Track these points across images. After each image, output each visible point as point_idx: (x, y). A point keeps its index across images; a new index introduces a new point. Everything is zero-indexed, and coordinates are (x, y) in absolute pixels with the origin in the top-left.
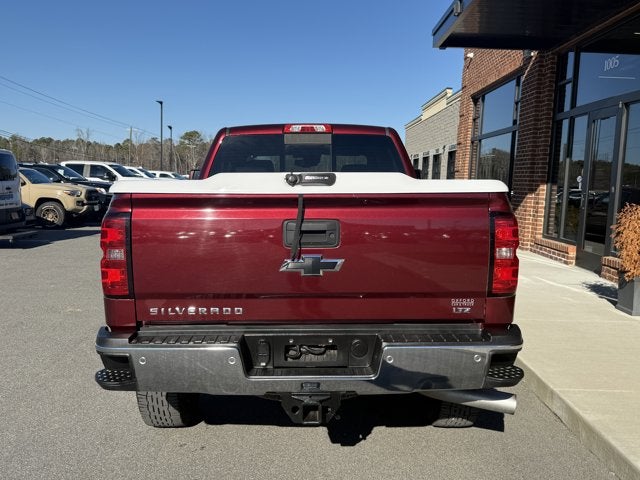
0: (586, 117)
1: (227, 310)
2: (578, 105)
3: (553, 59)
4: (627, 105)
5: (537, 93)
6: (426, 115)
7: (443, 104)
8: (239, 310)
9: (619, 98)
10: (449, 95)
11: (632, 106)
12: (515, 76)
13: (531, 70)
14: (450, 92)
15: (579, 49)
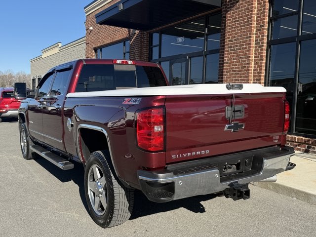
0: (169, 62)
1: (203, 152)
2: (162, 56)
3: (147, 35)
4: (190, 58)
5: (140, 50)
6: (44, 55)
7: (56, 50)
8: (207, 152)
9: (187, 55)
10: (60, 46)
11: (192, 59)
12: (124, 41)
13: (135, 39)
14: (60, 45)
15: (161, 32)
